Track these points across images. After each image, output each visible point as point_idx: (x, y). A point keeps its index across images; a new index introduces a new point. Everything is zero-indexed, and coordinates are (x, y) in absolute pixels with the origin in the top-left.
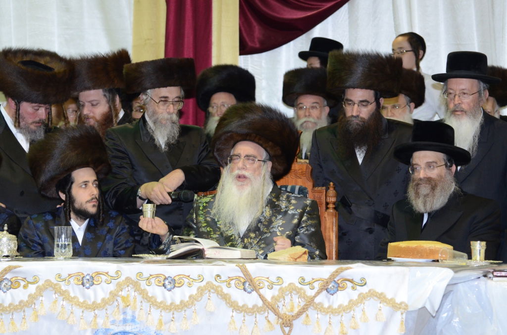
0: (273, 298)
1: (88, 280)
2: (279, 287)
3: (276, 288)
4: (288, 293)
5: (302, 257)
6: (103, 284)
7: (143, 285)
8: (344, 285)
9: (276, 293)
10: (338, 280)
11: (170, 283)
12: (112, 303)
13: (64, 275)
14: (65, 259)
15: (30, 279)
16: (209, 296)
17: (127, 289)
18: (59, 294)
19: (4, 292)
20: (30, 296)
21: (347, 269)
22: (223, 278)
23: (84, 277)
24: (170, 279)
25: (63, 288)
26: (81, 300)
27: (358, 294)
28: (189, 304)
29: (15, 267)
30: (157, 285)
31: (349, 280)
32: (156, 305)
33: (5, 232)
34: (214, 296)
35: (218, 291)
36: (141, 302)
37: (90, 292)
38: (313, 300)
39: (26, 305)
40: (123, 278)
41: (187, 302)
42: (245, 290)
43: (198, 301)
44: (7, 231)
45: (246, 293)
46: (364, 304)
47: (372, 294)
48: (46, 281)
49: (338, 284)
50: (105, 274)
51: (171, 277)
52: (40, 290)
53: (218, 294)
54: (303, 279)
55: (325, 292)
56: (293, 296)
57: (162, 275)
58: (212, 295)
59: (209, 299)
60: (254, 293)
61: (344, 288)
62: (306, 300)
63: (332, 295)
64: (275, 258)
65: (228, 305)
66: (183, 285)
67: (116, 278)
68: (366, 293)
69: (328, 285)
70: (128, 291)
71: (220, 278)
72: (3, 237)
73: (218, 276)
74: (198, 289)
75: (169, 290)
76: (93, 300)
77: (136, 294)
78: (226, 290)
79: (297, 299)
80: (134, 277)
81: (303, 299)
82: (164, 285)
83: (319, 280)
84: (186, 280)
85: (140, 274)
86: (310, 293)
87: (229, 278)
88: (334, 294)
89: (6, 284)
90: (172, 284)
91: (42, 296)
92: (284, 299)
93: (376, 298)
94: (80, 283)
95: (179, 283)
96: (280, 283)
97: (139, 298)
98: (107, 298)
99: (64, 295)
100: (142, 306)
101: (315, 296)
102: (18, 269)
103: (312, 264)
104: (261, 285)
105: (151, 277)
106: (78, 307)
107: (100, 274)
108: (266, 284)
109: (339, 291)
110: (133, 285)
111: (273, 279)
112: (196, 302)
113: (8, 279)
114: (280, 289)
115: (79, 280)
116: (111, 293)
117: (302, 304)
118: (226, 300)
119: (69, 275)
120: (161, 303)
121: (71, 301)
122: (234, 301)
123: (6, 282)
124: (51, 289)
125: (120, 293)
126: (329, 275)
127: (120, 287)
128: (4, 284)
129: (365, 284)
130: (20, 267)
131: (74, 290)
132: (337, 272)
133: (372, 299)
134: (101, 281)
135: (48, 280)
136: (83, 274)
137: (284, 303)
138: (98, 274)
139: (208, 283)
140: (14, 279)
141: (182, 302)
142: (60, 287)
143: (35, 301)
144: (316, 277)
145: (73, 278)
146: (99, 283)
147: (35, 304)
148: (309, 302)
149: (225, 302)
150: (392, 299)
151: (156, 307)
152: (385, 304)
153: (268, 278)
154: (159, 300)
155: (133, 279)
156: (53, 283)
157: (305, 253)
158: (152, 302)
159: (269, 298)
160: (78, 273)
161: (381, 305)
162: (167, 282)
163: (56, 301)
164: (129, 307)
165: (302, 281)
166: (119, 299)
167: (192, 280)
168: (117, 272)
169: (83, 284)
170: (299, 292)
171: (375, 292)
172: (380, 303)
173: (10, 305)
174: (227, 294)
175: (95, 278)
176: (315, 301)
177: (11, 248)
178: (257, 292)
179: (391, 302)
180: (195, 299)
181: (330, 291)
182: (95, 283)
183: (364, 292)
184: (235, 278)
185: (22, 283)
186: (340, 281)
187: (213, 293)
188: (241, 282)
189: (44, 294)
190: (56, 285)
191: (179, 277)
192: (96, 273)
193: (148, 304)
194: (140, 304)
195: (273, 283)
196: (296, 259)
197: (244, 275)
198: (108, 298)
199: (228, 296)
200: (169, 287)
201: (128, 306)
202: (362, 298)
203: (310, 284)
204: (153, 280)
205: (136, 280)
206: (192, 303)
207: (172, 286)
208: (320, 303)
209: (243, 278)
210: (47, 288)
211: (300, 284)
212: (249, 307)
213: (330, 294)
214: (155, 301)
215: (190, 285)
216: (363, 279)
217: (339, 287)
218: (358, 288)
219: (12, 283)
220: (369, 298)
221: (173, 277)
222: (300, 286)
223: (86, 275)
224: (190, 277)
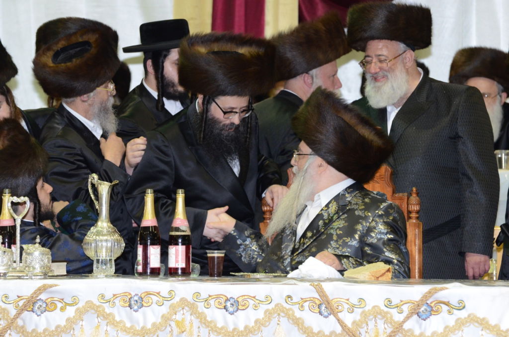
0: (354, 322)
1: (136, 301)
2: (360, 310)
3: (358, 311)
4: (371, 317)
5: (385, 275)
6: (154, 306)
7: (201, 307)
8: (438, 308)
9: (358, 318)
10: (431, 303)
11: (232, 304)
12: (164, 328)
13: (108, 296)
14: (106, 276)
15: (68, 300)
16: (279, 321)
17: (182, 312)
18: (102, 318)
19: (38, 316)
20: (68, 320)
21: (442, 289)
22: (295, 300)
23: (131, 298)
24: (232, 301)
25: (108, 310)
26: (128, 325)
27: (455, 320)
28: (255, 330)
29: (51, 286)
30: (216, 307)
31: (444, 303)
32: (216, 331)
33: (37, 245)
34: (284, 320)
35: (289, 315)
36: (199, 327)
37: (139, 316)
38: (402, 326)
39: (63, 331)
40: (177, 299)
41: (253, 327)
42: (320, 313)
43: (265, 327)
44: (40, 243)
45: (322, 317)
46: (462, 331)
47: (472, 319)
48: (87, 302)
49: (432, 307)
50: (156, 294)
51: (234, 299)
52: (80, 313)
53: (289, 318)
54: (389, 301)
55: (415, 317)
56: (378, 321)
57: (223, 295)
58: (282, 319)
59: (278, 324)
60: (332, 317)
61: (438, 312)
62: (394, 326)
63: (425, 320)
64: (353, 276)
65: (301, 331)
66: (247, 308)
67: (169, 299)
68: (465, 318)
69: (420, 309)
70: (183, 314)
71: (292, 300)
72: (34, 251)
73: (289, 297)
74: (266, 312)
75: (232, 314)
76: (141, 325)
77: (193, 318)
78: (298, 314)
79: (383, 325)
80: (190, 298)
81: (389, 325)
82: (225, 308)
83: (409, 303)
84: (251, 302)
85: (197, 294)
86: (398, 318)
87: (302, 299)
88: (426, 318)
89: (41, 306)
90: (235, 307)
91: (82, 320)
92: (367, 325)
93: (476, 324)
94: (127, 305)
95: (243, 306)
96: (362, 306)
97: (196, 323)
98: (158, 323)
99: (108, 318)
100: (199, 332)
101: (404, 322)
102: (53, 289)
103: (397, 283)
104: (340, 307)
105: (210, 298)
106: (125, 332)
107: (151, 294)
108: (346, 306)
109: (433, 316)
110: (188, 307)
111: (354, 300)
112: (263, 328)
113: (43, 300)
114: (363, 312)
115: (125, 302)
116: (163, 316)
117: (389, 330)
118: (298, 325)
119: (114, 295)
120: (222, 328)
121: (116, 326)
122: (308, 327)
123: (40, 303)
124: (93, 311)
125: (174, 317)
126: (421, 296)
127: (174, 310)
128: (37, 305)
129: (464, 307)
130: (56, 285)
131: (120, 313)
132: (430, 293)
133: (472, 325)
134: (152, 303)
135: (89, 301)
136: (130, 294)
137: (367, 329)
138: (148, 294)
139: (277, 305)
140: (49, 300)
141: (246, 327)
142: (104, 310)
143: (74, 326)
144: (405, 299)
145: (118, 299)
146: (149, 304)
147: (74, 329)
148: (397, 328)
149: (297, 328)
150: (496, 326)
151: (215, 333)
152: (488, 331)
153: (348, 300)
154: (220, 325)
155: (189, 300)
156: (95, 305)
157: (388, 270)
158: (211, 327)
159: (349, 323)
160: (125, 293)
161: (483, 333)
162: (228, 304)
163: (98, 327)
164: (185, 333)
165: (389, 303)
166: (173, 324)
167: (258, 301)
168: (170, 292)
169: (130, 306)
170: (384, 315)
171: (475, 316)
172: (482, 330)
173: (45, 330)
174: (300, 318)
175: (144, 299)
176: (404, 327)
177: (44, 264)
178: (335, 316)
179: (495, 330)
180: (262, 325)
181: (422, 316)
182: (145, 304)
183: (463, 317)
184: (309, 299)
185: (59, 305)
186: (433, 303)
187: (282, 317)
188: (316, 304)
189: (85, 317)
190: (99, 307)
191: (244, 298)
192: (146, 294)
193: (207, 330)
194: (197, 329)
195: (353, 306)
196: (378, 278)
197: (320, 296)
198: (160, 323)
199: (300, 321)
200: (231, 309)
201: (183, 332)
202: (460, 324)
203: (398, 307)
204: (212, 302)
205: (192, 301)
206: (259, 328)
207: (235, 308)
208: (409, 330)
209: (318, 299)
210: (88, 311)
211: (386, 306)
212: (326, 334)
213: (422, 319)
214: (215, 326)
215: (256, 307)
216: (461, 302)
217: (432, 311)
218: (455, 312)
219: (47, 305)
220: (468, 324)
221: (236, 298)
222: (386, 309)
223: (134, 296)
224: (256, 298)
